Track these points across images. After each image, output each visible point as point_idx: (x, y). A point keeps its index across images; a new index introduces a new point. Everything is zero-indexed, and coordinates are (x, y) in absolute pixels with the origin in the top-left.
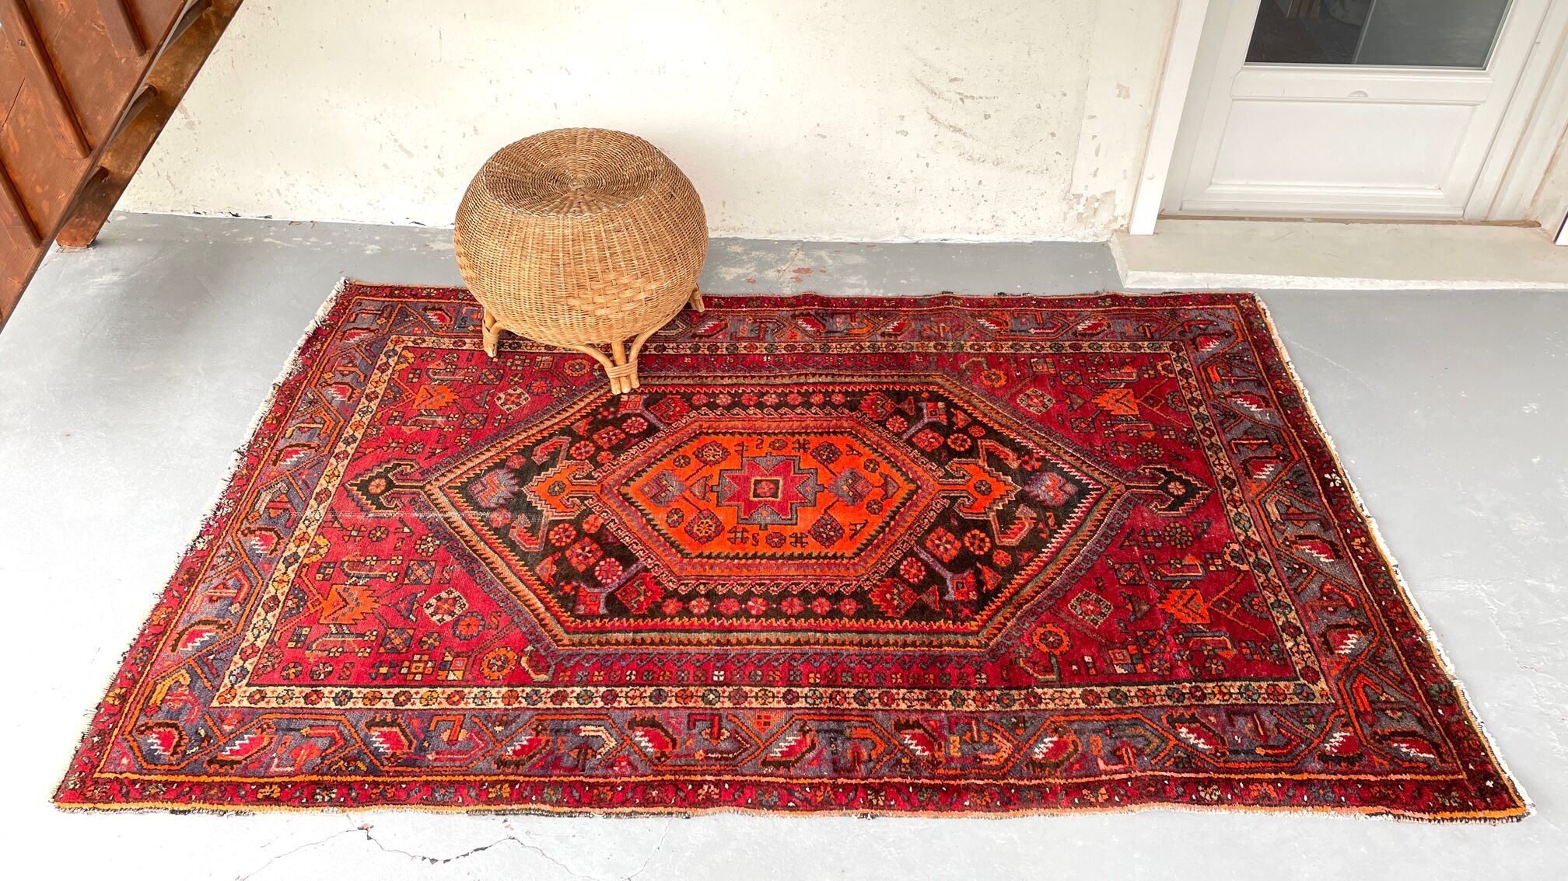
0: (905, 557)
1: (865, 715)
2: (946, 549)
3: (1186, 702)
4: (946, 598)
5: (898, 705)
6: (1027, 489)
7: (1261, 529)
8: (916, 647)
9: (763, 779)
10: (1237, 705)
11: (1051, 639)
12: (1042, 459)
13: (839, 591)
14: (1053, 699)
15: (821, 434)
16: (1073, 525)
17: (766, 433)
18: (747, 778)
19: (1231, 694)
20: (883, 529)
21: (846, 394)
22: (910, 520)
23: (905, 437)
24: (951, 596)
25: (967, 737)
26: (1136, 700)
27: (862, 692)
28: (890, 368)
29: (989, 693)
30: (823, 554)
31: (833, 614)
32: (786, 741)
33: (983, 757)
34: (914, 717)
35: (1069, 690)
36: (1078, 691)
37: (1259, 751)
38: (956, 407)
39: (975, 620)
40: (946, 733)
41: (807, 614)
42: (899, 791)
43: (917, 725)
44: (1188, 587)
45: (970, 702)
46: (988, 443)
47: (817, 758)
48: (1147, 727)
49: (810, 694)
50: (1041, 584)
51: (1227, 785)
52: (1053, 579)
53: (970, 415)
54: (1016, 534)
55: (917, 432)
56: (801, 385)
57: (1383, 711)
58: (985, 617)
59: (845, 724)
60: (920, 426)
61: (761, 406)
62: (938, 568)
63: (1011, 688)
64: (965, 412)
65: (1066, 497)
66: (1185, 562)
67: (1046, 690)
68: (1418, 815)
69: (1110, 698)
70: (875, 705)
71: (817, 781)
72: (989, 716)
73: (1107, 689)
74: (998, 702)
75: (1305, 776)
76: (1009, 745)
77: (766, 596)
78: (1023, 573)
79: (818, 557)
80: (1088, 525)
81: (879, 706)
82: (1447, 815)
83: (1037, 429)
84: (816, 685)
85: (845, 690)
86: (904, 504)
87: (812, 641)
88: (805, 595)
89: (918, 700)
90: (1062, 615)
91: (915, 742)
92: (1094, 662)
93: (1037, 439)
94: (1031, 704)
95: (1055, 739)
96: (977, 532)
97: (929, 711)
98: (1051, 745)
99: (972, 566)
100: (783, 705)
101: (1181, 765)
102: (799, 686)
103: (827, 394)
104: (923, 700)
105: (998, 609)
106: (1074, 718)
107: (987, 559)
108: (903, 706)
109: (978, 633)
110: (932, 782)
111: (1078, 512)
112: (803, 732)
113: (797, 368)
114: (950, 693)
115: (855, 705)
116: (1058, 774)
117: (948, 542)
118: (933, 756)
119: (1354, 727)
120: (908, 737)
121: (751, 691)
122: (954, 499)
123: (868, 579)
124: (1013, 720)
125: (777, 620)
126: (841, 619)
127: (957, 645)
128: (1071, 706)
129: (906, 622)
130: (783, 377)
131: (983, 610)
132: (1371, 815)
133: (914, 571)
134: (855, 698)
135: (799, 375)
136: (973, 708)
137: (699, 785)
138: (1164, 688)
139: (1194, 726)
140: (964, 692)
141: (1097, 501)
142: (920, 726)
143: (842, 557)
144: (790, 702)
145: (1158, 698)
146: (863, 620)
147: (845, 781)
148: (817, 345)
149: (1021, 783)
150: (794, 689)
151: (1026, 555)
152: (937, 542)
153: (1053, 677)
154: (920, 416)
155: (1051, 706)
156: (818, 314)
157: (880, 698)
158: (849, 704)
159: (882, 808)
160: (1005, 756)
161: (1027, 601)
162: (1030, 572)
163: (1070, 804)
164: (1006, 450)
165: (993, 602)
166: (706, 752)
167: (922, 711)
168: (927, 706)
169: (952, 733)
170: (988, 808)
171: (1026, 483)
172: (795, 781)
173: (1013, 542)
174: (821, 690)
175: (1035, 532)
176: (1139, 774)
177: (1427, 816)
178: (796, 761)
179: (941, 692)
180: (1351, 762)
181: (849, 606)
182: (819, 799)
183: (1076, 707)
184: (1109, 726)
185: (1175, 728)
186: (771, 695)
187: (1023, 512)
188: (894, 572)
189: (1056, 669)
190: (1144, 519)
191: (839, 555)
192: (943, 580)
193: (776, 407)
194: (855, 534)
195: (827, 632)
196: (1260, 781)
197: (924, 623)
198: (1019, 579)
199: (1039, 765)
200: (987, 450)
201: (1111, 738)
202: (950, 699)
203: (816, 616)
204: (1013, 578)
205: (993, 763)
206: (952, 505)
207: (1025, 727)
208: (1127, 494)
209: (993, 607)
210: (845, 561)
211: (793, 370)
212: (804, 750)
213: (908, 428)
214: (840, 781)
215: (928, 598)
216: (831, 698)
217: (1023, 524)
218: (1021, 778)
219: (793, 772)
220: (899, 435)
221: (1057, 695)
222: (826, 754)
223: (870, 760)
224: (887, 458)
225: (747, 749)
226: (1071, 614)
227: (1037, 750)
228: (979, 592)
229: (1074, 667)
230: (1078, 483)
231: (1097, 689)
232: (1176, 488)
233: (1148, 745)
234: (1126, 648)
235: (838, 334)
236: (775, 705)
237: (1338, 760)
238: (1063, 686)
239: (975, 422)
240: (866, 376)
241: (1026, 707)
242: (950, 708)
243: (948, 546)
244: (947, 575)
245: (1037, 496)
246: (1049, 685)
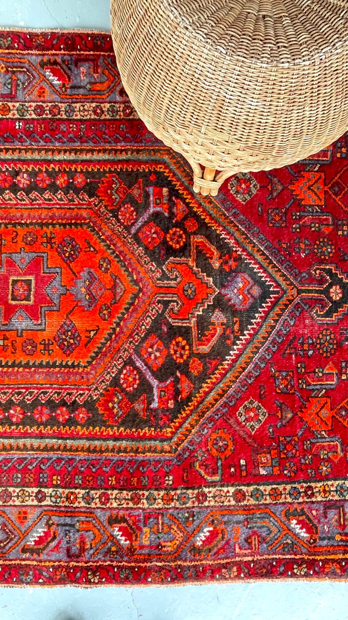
0: (124, 367)
1: (90, 512)
2: (156, 357)
3: (301, 500)
4: (152, 406)
5: (111, 504)
6: (223, 291)
8: (127, 453)
9: (23, 563)
10: (332, 500)
11: (221, 444)
12: (238, 259)
13: (75, 400)
14: (214, 497)
15: (64, 225)
16: (252, 332)
17: (20, 224)
18: (13, 562)
19: (330, 491)
20: (110, 335)
21: (87, 174)
23: (133, 231)
24: (155, 405)
25: (155, 529)
26: (268, 498)
27: (88, 493)
28: (126, 140)
29: (173, 493)
30: (64, 364)
31: (71, 422)
32: (37, 532)
33: (163, 544)
34: (121, 513)
35: (225, 489)
36: (232, 490)
37: (338, 537)
38: (178, 196)
39: (170, 427)
40: (141, 525)
41: (52, 421)
42: (108, 571)
43: (123, 520)
44: (323, 396)
45: (160, 501)
46: (199, 239)
47: (57, 546)
48: (272, 520)
49: (53, 494)
50: (220, 392)
51: (312, 564)
52: (229, 387)
53: (187, 205)
54: (209, 341)
55: (143, 226)
56: (48, 162)
58: (177, 424)
59: (76, 519)
60: (146, 216)
61: (14, 188)
62: (149, 376)
63: (187, 488)
64: (184, 200)
65: (251, 300)
66: (326, 371)
67: (211, 489)
69: (251, 496)
70: (96, 504)
71: (57, 564)
72: (170, 511)
73: (251, 488)
74: (177, 500)
76: (181, 534)
77: (22, 404)
78: (209, 381)
79: (61, 366)
80: (263, 332)
81: (98, 505)
83: (239, 222)
84: (57, 486)
85: (77, 491)
86: (127, 309)
87: (56, 447)
88: (50, 402)
89: (126, 499)
90: (232, 421)
91: (120, 533)
92: (246, 466)
93: (237, 234)
94: (199, 501)
95: (211, 529)
96: (180, 339)
97: (131, 508)
98: (208, 534)
99: (173, 374)
100: (35, 503)
101: (286, 550)
102: (46, 487)
103: (72, 175)
104: (128, 499)
105: (188, 416)
106: (226, 512)
107: (185, 369)
108: (115, 505)
109: (171, 438)
110: (129, 565)
111: (258, 318)
112: (49, 526)
113: (46, 140)
114: (146, 493)
115: (83, 504)
116: (209, 558)
117: (158, 350)
118: (131, 544)
120: (117, 529)
121: (14, 491)
122: (166, 304)
123: (96, 389)
124: (187, 515)
125: (31, 427)
126: (76, 427)
127: (155, 450)
128: (225, 504)
129: (122, 429)
130: (33, 151)
131: (177, 418)
133: (131, 379)
134: (83, 498)
135: (47, 151)
136: (160, 506)
138: (288, 487)
139: (301, 518)
140: (156, 493)
141: (274, 304)
142: (125, 521)
143: (78, 366)
144: (40, 501)
145: (283, 496)
146: (91, 428)
147: (75, 564)
148: (63, 106)
149: (185, 564)
150: (43, 490)
151: (214, 363)
152: (150, 350)
153: (217, 478)
154: (147, 206)
155: (212, 503)
156: (64, 61)
157: (100, 497)
158: (79, 503)
159: (97, 583)
160: (178, 543)
161: (208, 409)
162: (214, 380)
164: (213, 248)
165: (184, 410)
167: (127, 509)
168: (131, 505)
169: (145, 525)
170: (162, 581)
171: (223, 286)
172: (43, 564)
173: (205, 349)
174: (61, 490)
175: (224, 337)
176: (259, 558)
178: (44, 549)
179: (141, 493)
181: (82, 415)
182: (58, 577)
183: (228, 504)
184: (247, 519)
185: (289, 520)
186: (27, 494)
187: (218, 317)
188: (115, 382)
189: (220, 471)
190: (305, 326)
191: (76, 364)
192: (151, 388)
193: (28, 190)
194: (89, 342)
195: (66, 439)
196: (333, 561)
197: (134, 430)
198: (205, 387)
199: (197, 551)
200: (197, 247)
201: (247, 528)
202: (147, 499)
203: (59, 424)
204: (201, 387)
205: (169, 549)
206: (164, 311)
207: (193, 520)
208: (297, 300)
209: (184, 415)
210: (81, 370)
211: (42, 143)
212: (49, 539)
213: (136, 220)
214: (72, 564)
215: (139, 406)
216: (68, 498)
217: (215, 329)
218: (185, 560)
219: (42, 557)
220: (127, 228)
221: (218, 493)
222: (64, 545)
223: (91, 548)
224: (117, 256)
225: (12, 539)
226: (237, 421)
227: (198, 538)
228: (175, 399)
229: (232, 470)
230: (262, 284)
231: (244, 488)
232: (336, 292)
233: (269, 534)
234: (270, 453)
235: (81, 91)
236: (30, 503)
238: (222, 486)
239: (191, 214)
240: (105, 151)
241: (196, 504)
242: (146, 506)
243: (158, 354)
244: (155, 383)
245: (230, 300)
246: (213, 484)
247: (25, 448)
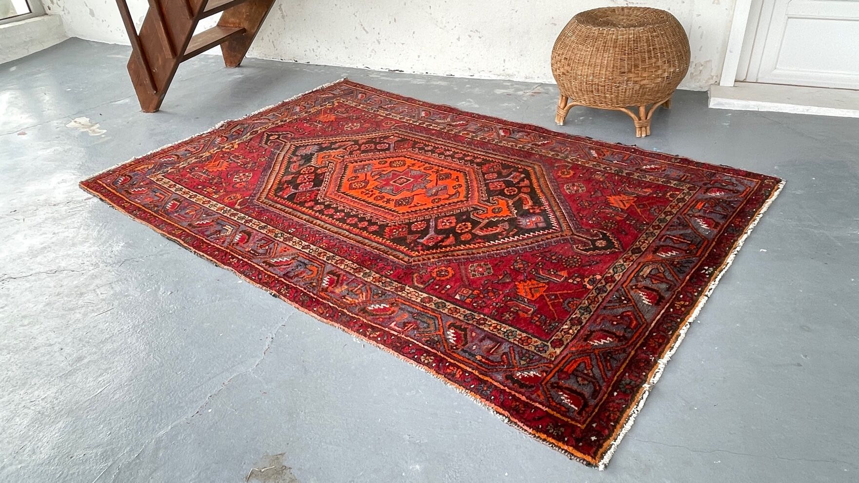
2: (445, 225)
3: (471, 322)
4: (419, 240)
6: (519, 218)
7: (626, 275)
9: (256, 266)
10: (496, 335)
11: (443, 273)
12: (544, 210)
13: (377, 222)
14: (409, 293)
16: (521, 238)
18: (252, 263)
19: (499, 330)
20: (428, 209)
22: (445, 210)
23: (488, 181)
24: (422, 240)
25: (350, 289)
26: (447, 310)
27: (334, 256)
28: (519, 156)
29: (384, 278)
30: (390, 209)
31: (363, 229)
32: (283, 259)
33: (347, 298)
34: (341, 272)
35: (421, 293)
36: (425, 296)
37: (479, 358)
38: (529, 179)
39: (419, 252)
40: (345, 283)
41: (354, 225)
42: (297, 292)
44: (544, 283)
45: (371, 278)
46: (525, 196)
47: (285, 268)
48: (436, 322)
49: (314, 249)
50: (470, 253)
51: (439, 360)
52: (479, 253)
53: (532, 183)
54: (487, 231)
55: (496, 182)
56: (468, 152)
57: (577, 376)
58: (425, 253)
59: (312, 263)
60: (501, 180)
61: (441, 154)
62: (432, 229)
63: (396, 281)
64: (531, 181)
65: (534, 227)
66: (559, 273)
67: (411, 289)
68: (525, 428)
69: (436, 304)
70: (332, 262)
71: (273, 275)
72: (371, 286)
73: (440, 300)
74: (383, 283)
75: (486, 378)
76: (364, 299)
77: (347, 214)
78: (468, 246)
79: (387, 209)
80: (528, 241)
82: (544, 436)
83: (559, 198)
84: (321, 247)
85: (329, 253)
86: (450, 204)
89: (351, 268)
90: (462, 267)
91: (328, 280)
92: (449, 289)
93: (552, 202)
94: (396, 290)
95: (387, 306)
96: (469, 224)
97: (350, 273)
98: (382, 307)
99: (448, 234)
100: (300, 248)
101: (429, 342)
102: (315, 245)
103: (475, 158)
104: (353, 269)
106: (407, 303)
107: (459, 235)
108: (342, 267)
109: (413, 257)
110: (313, 296)
111: (531, 235)
112: (293, 259)
113: (476, 146)
114: (367, 271)
116: (368, 318)
117: (450, 223)
118: (328, 288)
119: (547, 375)
120: (328, 277)
121: (295, 239)
122: (476, 210)
123: (395, 222)
124: (380, 292)
125: (339, 223)
126: (364, 231)
127: (398, 258)
128: (413, 299)
129: (389, 242)
130: (465, 147)
132: (497, 412)
133: (419, 226)
134: (328, 257)
135: (472, 149)
136: (369, 280)
137: (233, 257)
138: (468, 312)
139: (460, 332)
140: (374, 274)
141: (548, 234)
142: (338, 276)
143: (396, 212)
144: (303, 248)
145: (459, 314)
146: (372, 235)
148: (496, 141)
149: (348, 313)
150: (311, 245)
151: (479, 240)
152: (445, 221)
153: (422, 286)
154: (506, 177)
155: (404, 295)
156: (513, 130)
157: (338, 261)
158: (323, 258)
160: (357, 302)
161: (453, 256)
162: (471, 247)
163: (358, 331)
164: (530, 201)
165: (437, 250)
166: (252, 250)
167: (347, 272)
168: (352, 271)
169: (347, 284)
170: (321, 315)
171: (521, 216)
172: (266, 272)
173: (481, 234)
174: (321, 249)
175: (498, 234)
176: (403, 336)
177: (530, 431)
178: (276, 266)
179: (364, 269)
180: (522, 386)
181: (373, 228)
182: (265, 281)
183: (415, 300)
184: (418, 313)
185: (449, 328)
186: (300, 243)
187: (504, 225)
188: (410, 224)
189: (427, 284)
190: (563, 249)
192: (427, 234)
193: (447, 156)
194: (414, 207)
195: (352, 233)
196: (459, 367)
197: (395, 244)
198: (462, 247)
199: (364, 311)
200: (520, 198)
201: (413, 317)
202: (365, 273)
203: (356, 227)
204: (460, 246)
205: (347, 302)
206: (472, 211)
207: (381, 297)
208: (568, 237)
209: (434, 252)
210: (395, 214)
213: (494, 179)
214: (281, 279)
215: (411, 237)
216: (320, 253)
217: (497, 229)
218: (350, 311)
219: (270, 269)
220: (486, 180)
221: (413, 293)
222: (290, 269)
223: (302, 278)
224: (468, 186)
225: (266, 255)
226: (466, 269)
227: (373, 306)
228: (437, 244)
229: (437, 287)
230: (549, 224)
231: (435, 299)
232: (601, 243)
233: (425, 328)
234: (473, 291)
235: (512, 139)
236: (297, 247)
237: (517, 381)
238: (421, 291)
239: (530, 186)
240: (503, 157)
241: (393, 290)
242: (360, 276)
243: (448, 224)
244: (432, 232)
245: (519, 222)
246: (415, 288)
247: (326, 228)
